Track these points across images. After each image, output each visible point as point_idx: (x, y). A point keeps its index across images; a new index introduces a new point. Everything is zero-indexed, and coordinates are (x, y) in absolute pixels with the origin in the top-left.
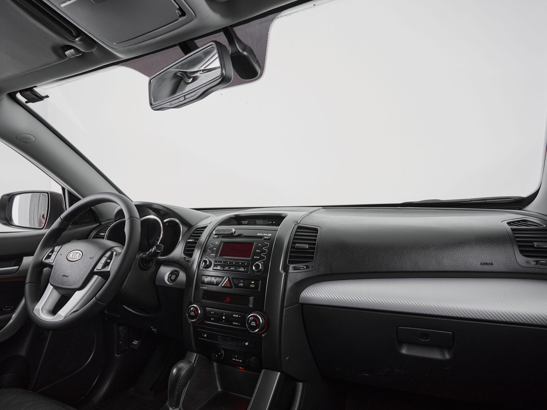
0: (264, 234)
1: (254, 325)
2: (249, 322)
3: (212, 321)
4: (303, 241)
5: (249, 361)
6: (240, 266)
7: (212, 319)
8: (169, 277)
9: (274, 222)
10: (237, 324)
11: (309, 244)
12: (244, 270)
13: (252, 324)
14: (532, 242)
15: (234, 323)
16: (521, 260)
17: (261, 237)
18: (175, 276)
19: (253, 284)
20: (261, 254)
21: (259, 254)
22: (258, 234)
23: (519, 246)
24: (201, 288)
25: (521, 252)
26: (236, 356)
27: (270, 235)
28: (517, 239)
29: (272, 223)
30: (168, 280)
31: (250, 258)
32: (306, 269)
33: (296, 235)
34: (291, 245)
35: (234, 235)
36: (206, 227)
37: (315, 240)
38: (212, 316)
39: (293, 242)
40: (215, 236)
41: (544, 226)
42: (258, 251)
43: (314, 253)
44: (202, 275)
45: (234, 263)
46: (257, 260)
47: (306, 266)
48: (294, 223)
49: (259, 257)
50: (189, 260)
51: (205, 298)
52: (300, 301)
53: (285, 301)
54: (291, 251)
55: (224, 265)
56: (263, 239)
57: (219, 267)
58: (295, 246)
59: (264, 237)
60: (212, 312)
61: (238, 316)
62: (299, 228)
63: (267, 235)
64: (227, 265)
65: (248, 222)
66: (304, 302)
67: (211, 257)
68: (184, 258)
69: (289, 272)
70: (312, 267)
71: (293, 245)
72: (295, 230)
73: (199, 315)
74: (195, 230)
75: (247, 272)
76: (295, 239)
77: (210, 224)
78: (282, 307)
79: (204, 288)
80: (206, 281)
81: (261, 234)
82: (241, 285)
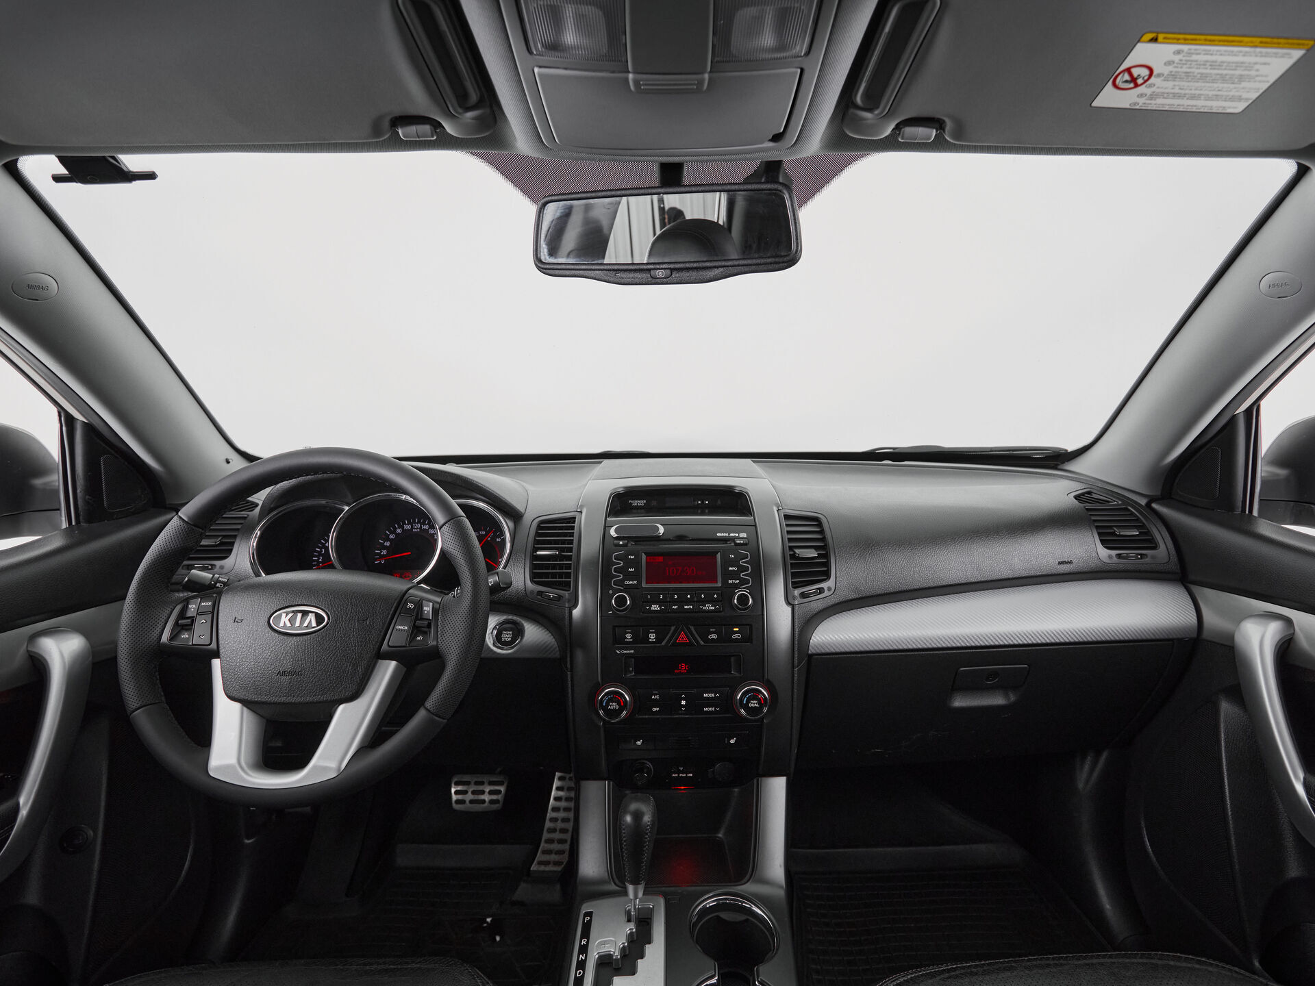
0: (731, 535)
1: (756, 705)
2: (745, 702)
3: (657, 713)
4: (805, 543)
5: (713, 771)
6: (704, 602)
7: (656, 709)
8: (498, 639)
9: (707, 502)
11: (816, 548)
12: (714, 608)
13: (751, 705)
14: (1111, 527)
15: (705, 709)
16: (1104, 553)
17: (725, 540)
18: (511, 633)
19: (736, 632)
20: (740, 575)
21: (734, 575)
22: (718, 535)
23: (1100, 534)
24: (618, 652)
25: (1102, 542)
26: (681, 769)
27: (744, 535)
28: (1096, 524)
30: (494, 645)
31: (719, 584)
32: (820, 594)
33: (789, 532)
34: (789, 553)
35: (664, 537)
36: (573, 520)
37: (823, 539)
38: (656, 704)
39: (789, 547)
40: (621, 543)
41: (1120, 502)
42: (732, 569)
43: (827, 564)
44: (614, 627)
45: (689, 596)
46: (736, 586)
47: (819, 589)
48: (775, 509)
49: (738, 581)
50: (560, 597)
51: (631, 672)
52: (811, 651)
53: (796, 656)
54: (791, 563)
55: (667, 602)
56: (733, 544)
57: (655, 607)
58: (795, 553)
59: (733, 539)
60: (653, 697)
61: (713, 695)
62: (787, 517)
63: (737, 535)
64: (675, 602)
65: (645, 501)
66: (819, 652)
67: (628, 589)
68: (540, 593)
69: (796, 602)
70: (829, 589)
71: (792, 553)
72: (784, 522)
73: (628, 707)
74: (539, 527)
75: (721, 612)
76: (790, 540)
77: (581, 512)
78: (793, 667)
79: (628, 652)
80: (631, 639)
81: (725, 534)
82: (714, 636)
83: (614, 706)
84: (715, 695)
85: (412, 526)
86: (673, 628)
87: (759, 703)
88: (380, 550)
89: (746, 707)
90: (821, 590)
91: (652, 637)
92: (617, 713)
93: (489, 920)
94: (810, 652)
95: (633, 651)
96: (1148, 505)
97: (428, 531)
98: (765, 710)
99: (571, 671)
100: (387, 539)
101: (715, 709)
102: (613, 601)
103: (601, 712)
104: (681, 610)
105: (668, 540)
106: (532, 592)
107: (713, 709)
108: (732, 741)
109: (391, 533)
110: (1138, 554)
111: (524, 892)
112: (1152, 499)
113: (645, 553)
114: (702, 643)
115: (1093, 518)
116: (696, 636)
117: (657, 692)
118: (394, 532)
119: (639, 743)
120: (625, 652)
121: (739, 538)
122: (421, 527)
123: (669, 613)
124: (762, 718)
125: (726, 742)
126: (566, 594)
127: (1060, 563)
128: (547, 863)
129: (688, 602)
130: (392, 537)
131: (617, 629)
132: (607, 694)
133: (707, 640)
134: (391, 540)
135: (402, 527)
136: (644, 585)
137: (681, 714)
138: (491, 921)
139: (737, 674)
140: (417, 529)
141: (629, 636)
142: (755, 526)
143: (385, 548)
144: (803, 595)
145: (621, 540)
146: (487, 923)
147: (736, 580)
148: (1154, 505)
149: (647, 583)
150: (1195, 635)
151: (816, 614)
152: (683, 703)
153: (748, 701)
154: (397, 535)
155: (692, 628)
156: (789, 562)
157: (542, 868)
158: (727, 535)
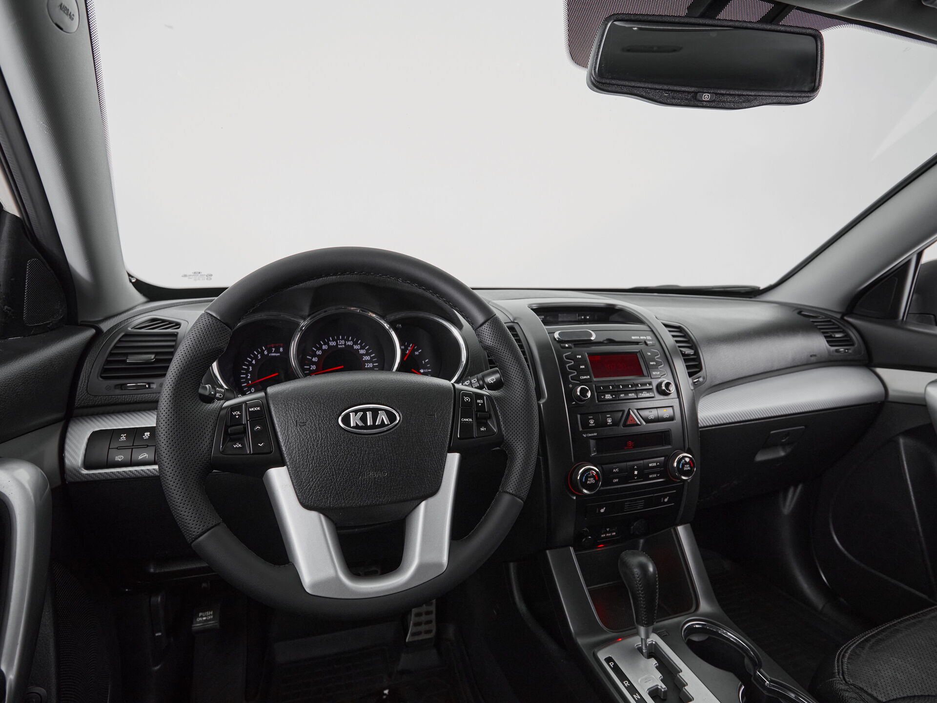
1: (689, 468)
3: (617, 484)
6: (641, 390)
7: (616, 480)
10: (655, 475)
14: (828, 333)
15: (651, 476)
16: (831, 349)
20: (658, 368)
22: (633, 338)
23: (825, 337)
24: (585, 436)
25: (827, 341)
26: (608, 529)
27: (649, 338)
29: (585, 318)
35: (596, 341)
37: (689, 342)
38: (616, 476)
40: (567, 345)
41: (824, 317)
42: (652, 363)
43: (697, 360)
44: (579, 415)
45: (630, 386)
46: (659, 377)
47: (699, 378)
51: (594, 452)
55: (615, 392)
57: (608, 396)
59: (644, 341)
60: (614, 470)
61: (655, 464)
63: (645, 338)
64: (622, 391)
65: (543, 317)
67: (584, 383)
69: (693, 388)
70: (704, 378)
73: (601, 480)
75: (654, 397)
77: (517, 323)
79: (592, 435)
80: (593, 423)
83: (591, 481)
84: (657, 464)
85: (337, 343)
87: (690, 466)
88: (309, 365)
90: (701, 379)
91: (610, 421)
92: (595, 486)
93: (386, 692)
95: (596, 434)
96: (842, 318)
97: (352, 346)
100: (315, 355)
102: (578, 393)
105: (599, 343)
109: (318, 349)
110: (846, 349)
111: (405, 661)
112: (843, 315)
114: (644, 423)
115: (819, 327)
116: (640, 417)
117: (616, 466)
118: (320, 348)
120: (590, 435)
121: (647, 340)
122: (345, 343)
123: (618, 400)
127: (811, 356)
128: (419, 633)
129: (631, 391)
130: (319, 353)
132: (583, 473)
134: (318, 356)
135: (328, 344)
136: (595, 379)
138: (389, 692)
139: (669, 446)
140: (342, 345)
141: (592, 422)
142: (652, 331)
143: (314, 363)
144: (694, 383)
145: (567, 343)
146: (385, 694)
148: (846, 318)
149: (596, 377)
150: (883, 399)
153: (682, 467)
154: (324, 351)
155: (636, 411)
157: (416, 638)
158: (638, 337)
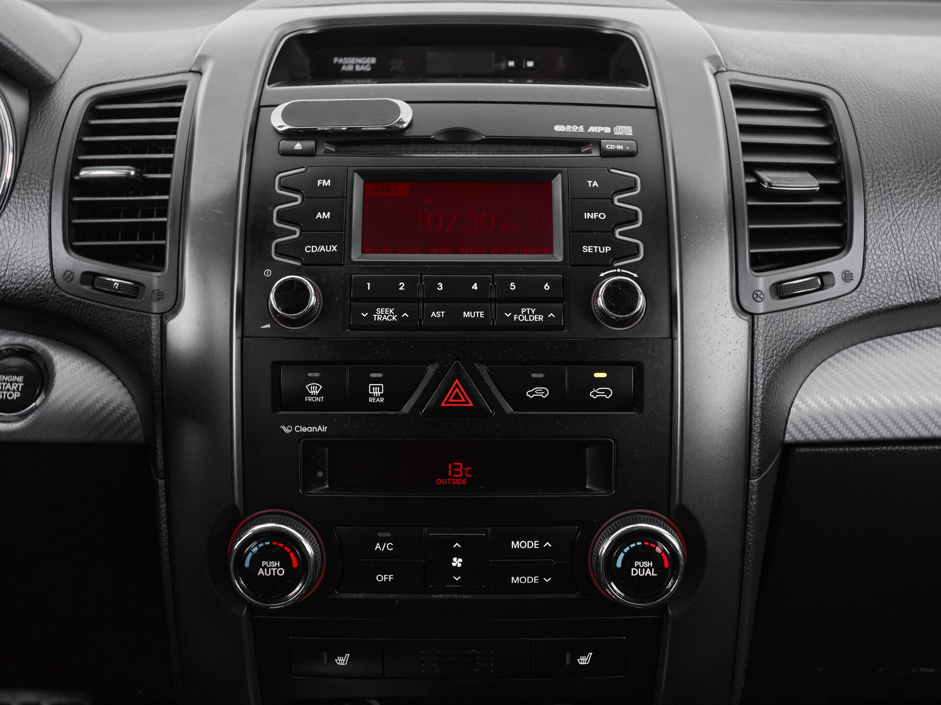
0: (592, 129)
2: (619, 564)
4: (787, 156)
6: (516, 302)
9: (530, 65)
11: (815, 170)
12: (541, 318)
13: (635, 572)
17: (574, 143)
18: (20, 378)
19: (600, 382)
20: (613, 232)
21: (599, 232)
24: (287, 430)
27: (625, 130)
29: (518, 65)
31: (558, 256)
32: (822, 288)
33: (744, 129)
34: (743, 180)
35: (414, 133)
36: (178, 92)
37: (834, 149)
38: (384, 563)
39: (746, 164)
40: (298, 146)
42: (593, 216)
43: (843, 214)
44: (276, 365)
45: (475, 287)
46: (605, 262)
47: (820, 275)
48: (708, 68)
49: (607, 249)
50: (137, 288)
51: (320, 482)
52: (793, 434)
53: (756, 446)
54: (749, 207)
55: (418, 300)
56: (596, 153)
57: (384, 314)
58: (760, 180)
59: (596, 142)
60: (378, 546)
61: (535, 544)
62: (739, 91)
63: (607, 130)
64: (438, 301)
65: (373, 60)
66: (812, 437)
67: (313, 264)
68: (89, 277)
69: (761, 308)
70: (847, 276)
71: (752, 180)
72: (733, 104)
73: (311, 570)
74: (92, 110)
75: (561, 328)
76: (748, 148)
77: (200, 73)
78: (748, 475)
79: (312, 429)
80: (319, 395)
81: (575, 128)
82: (540, 392)
83: (273, 568)
84: (541, 544)
86: (431, 369)
87: (657, 567)
89: (622, 577)
90: (824, 280)
91: (376, 392)
92: (281, 586)
94: (788, 438)
95: (325, 429)
98: (672, 585)
99: (166, 477)
101: (541, 580)
102: (272, 296)
103: (239, 585)
104: (454, 323)
105: (424, 142)
106: (68, 275)
107: (535, 580)
108: (583, 661)
113: (362, 174)
114: (509, 409)
116: (494, 389)
117: (388, 535)
119: (341, 661)
120: (304, 429)
121: (612, 137)
123: (421, 328)
124: (664, 607)
125: (568, 662)
126: (154, 279)
129: (474, 301)
131: (282, 369)
132: (258, 537)
133: (519, 401)
136: (356, 255)
137: (450, 591)
139: (601, 492)
141: (314, 390)
142: (656, 108)
144: (780, 291)
145: (298, 140)
147: (602, 245)
149: (363, 252)
151: (810, 341)
152: (457, 562)
153: (629, 561)
155: (483, 370)
156: (744, 202)
158: (581, 129)
